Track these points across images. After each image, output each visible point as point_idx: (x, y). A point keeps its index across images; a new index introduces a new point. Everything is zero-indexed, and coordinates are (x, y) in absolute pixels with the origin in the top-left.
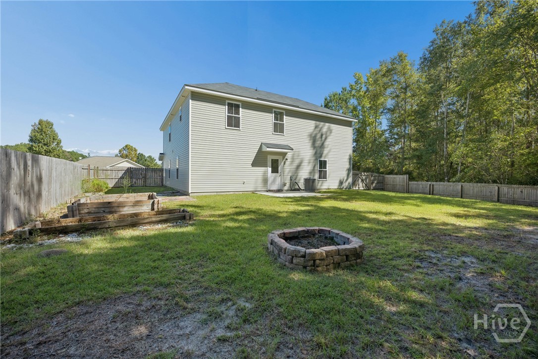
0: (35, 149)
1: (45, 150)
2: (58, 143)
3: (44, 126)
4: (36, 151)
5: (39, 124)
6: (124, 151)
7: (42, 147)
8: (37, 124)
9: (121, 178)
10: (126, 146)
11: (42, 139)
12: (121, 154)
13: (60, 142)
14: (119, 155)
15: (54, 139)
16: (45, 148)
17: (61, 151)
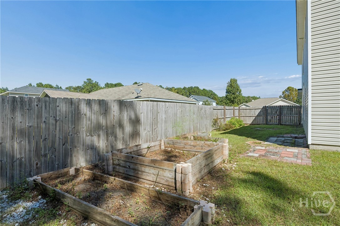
0: (228, 97)
1: (233, 97)
2: (239, 92)
3: (232, 83)
4: (229, 98)
5: (231, 82)
6: (287, 93)
7: (231, 95)
8: (230, 82)
9: (257, 116)
10: (288, 88)
11: (232, 90)
12: (284, 95)
13: (241, 91)
14: (282, 96)
15: (237, 90)
16: (233, 96)
17: (241, 97)
